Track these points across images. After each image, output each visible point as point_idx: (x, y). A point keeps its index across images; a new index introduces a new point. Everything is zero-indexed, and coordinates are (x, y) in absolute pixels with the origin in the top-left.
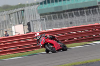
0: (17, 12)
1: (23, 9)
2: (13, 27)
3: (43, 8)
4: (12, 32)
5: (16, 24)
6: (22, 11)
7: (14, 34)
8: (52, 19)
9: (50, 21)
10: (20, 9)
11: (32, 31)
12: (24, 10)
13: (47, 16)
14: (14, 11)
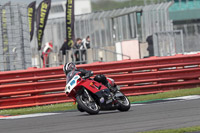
0: (129, 14)
1: (139, 9)
2: (118, 45)
3: (178, 9)
4: (115, 53)
5: (125, 38)
6: (137, 12)
7: (119, 59)
8: (196, 33)
9: (191, 36)
10: (135, 9)
11: (156, 54)
12: (141, 12)
13: (185, 26)
14: (123, 11)
